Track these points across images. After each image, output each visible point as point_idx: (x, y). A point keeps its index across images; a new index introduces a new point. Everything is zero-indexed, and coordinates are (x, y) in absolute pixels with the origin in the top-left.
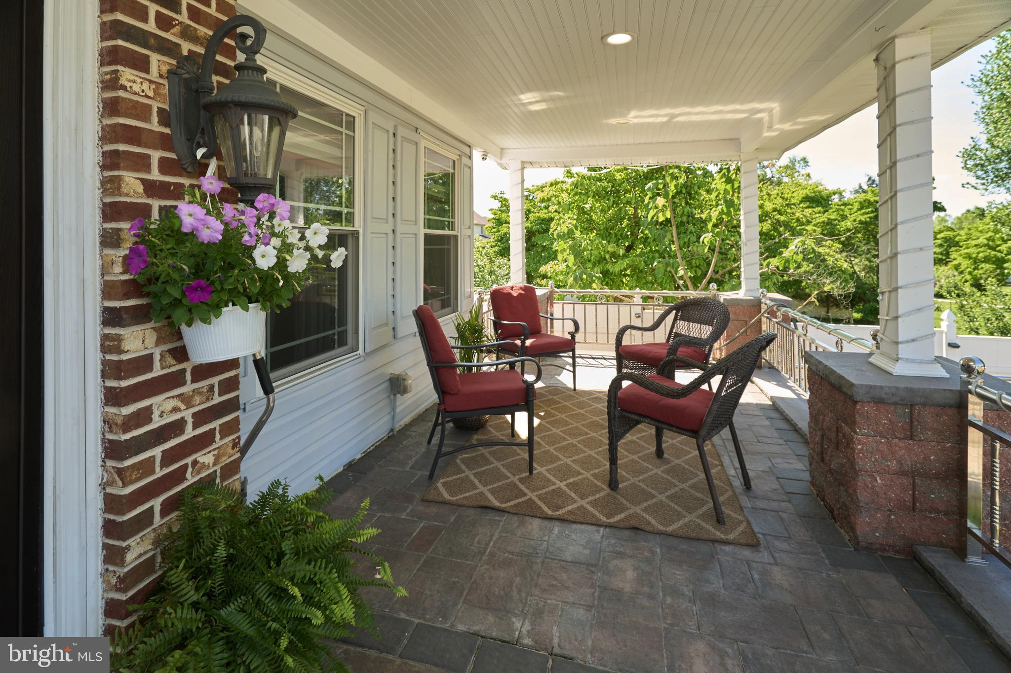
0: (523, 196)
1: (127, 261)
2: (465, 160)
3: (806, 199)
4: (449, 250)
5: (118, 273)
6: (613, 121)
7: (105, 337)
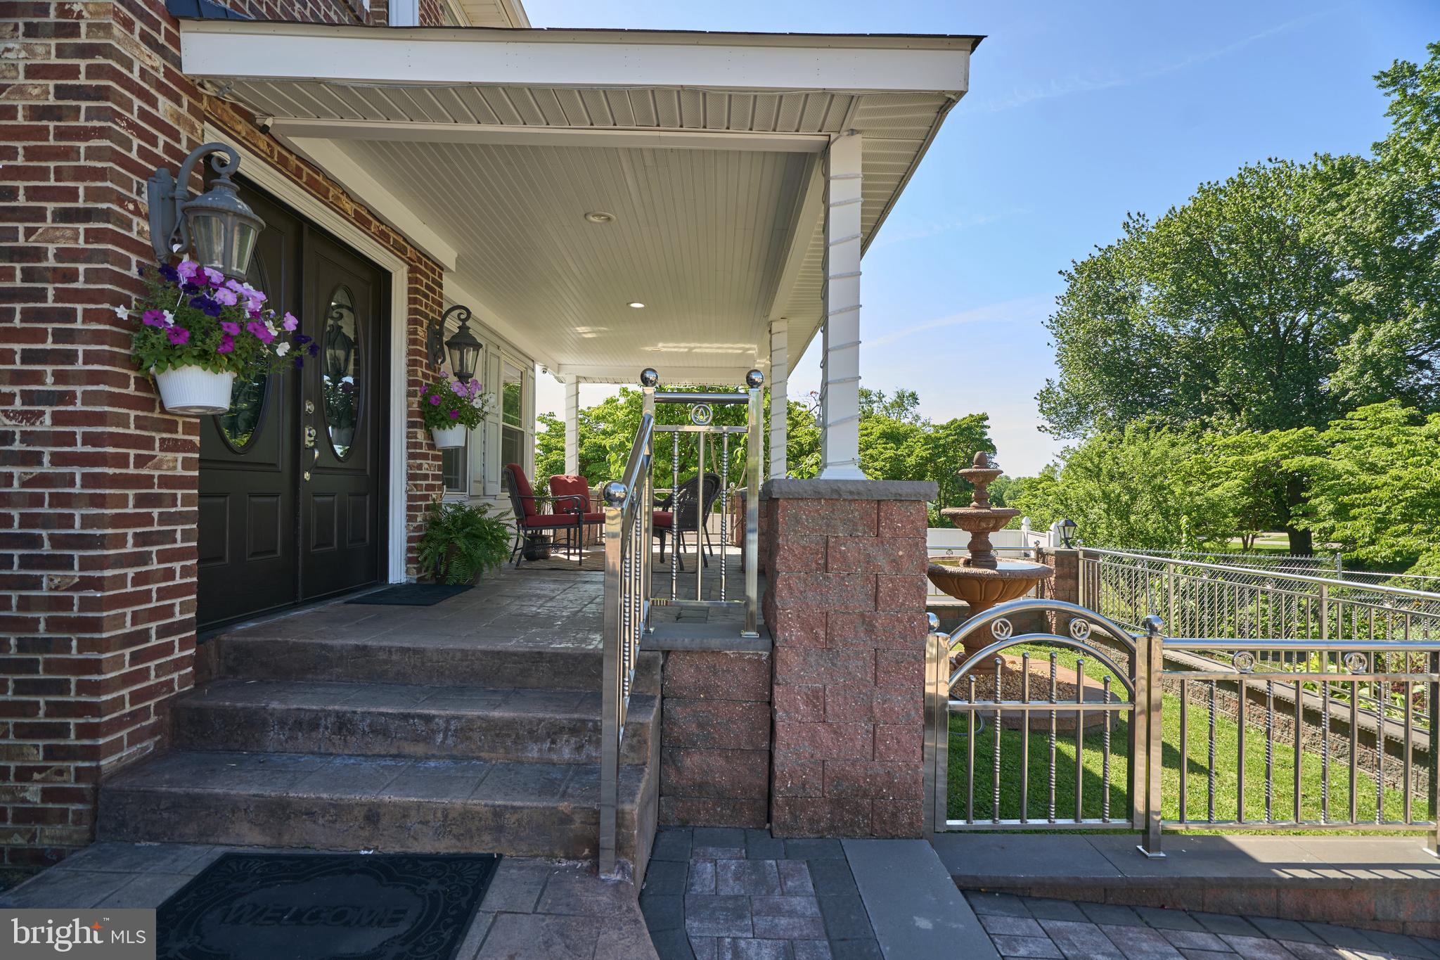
0: (577, 417)
1: (420, 404)
2: (530, 372)
3: (884, 435)
4: (516, 443)
5: (415, 407)
6: (648, 349)
7: (408, 433)
